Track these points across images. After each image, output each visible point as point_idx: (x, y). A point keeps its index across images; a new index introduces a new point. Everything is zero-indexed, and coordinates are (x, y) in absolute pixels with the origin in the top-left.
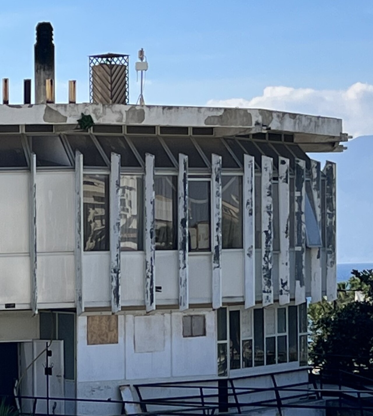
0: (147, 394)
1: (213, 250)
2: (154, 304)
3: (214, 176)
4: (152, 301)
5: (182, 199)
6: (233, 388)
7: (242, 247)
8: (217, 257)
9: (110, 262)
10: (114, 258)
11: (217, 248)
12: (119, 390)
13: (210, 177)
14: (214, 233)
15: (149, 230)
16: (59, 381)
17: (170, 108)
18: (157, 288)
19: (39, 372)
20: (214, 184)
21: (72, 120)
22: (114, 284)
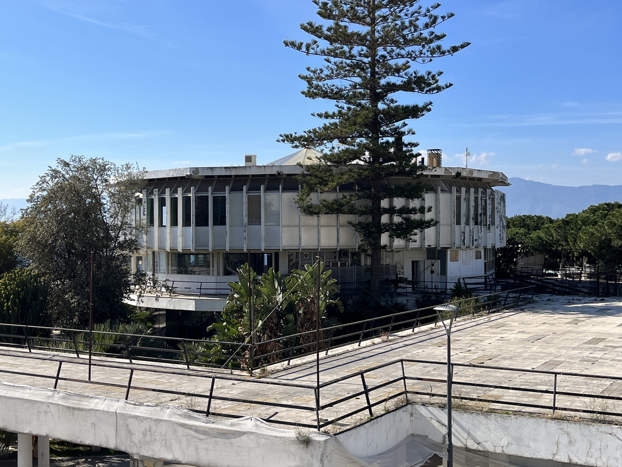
0: (467, 281)
1: (488, 226)
2: (474, 246)
3: (488, 197)
4: (473, 245)
5: (480, 206)
6: (489, 279)
7: (494, 225)
8: (489, 228)
9: (461, 229)
10: (462, 228)
11: (489, 225)
12: (459, 279)
13: (486, 197)
14: (488, 219)
15: (471, 217)
16: (438, 276)
17: (480, 170)
18: (475, 240)
19: (427, 272)
20: (488, 200)
21: (454, 174)
22: (463, 238)
